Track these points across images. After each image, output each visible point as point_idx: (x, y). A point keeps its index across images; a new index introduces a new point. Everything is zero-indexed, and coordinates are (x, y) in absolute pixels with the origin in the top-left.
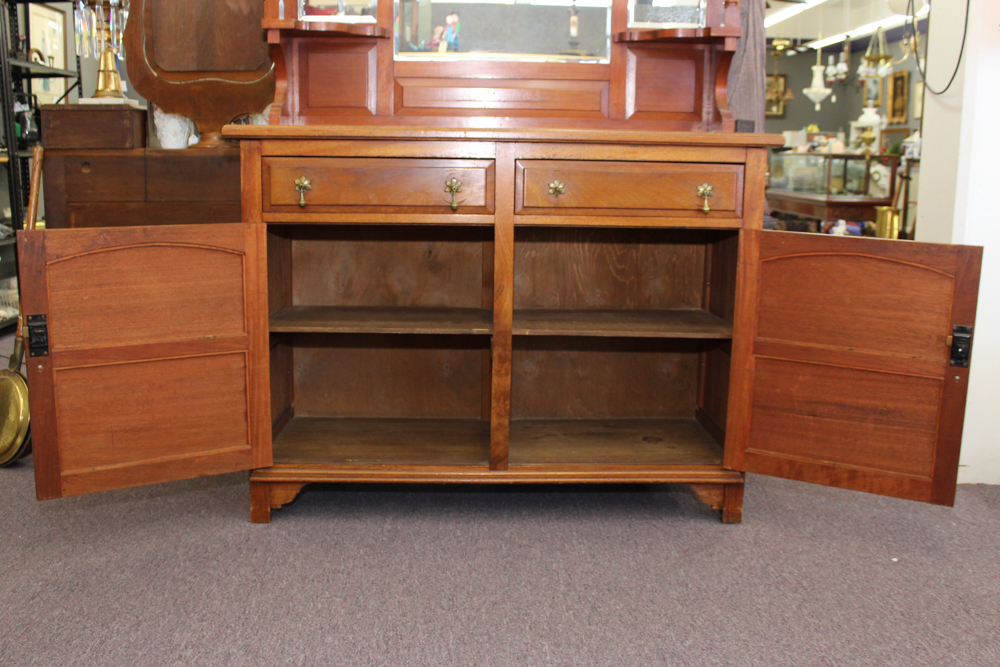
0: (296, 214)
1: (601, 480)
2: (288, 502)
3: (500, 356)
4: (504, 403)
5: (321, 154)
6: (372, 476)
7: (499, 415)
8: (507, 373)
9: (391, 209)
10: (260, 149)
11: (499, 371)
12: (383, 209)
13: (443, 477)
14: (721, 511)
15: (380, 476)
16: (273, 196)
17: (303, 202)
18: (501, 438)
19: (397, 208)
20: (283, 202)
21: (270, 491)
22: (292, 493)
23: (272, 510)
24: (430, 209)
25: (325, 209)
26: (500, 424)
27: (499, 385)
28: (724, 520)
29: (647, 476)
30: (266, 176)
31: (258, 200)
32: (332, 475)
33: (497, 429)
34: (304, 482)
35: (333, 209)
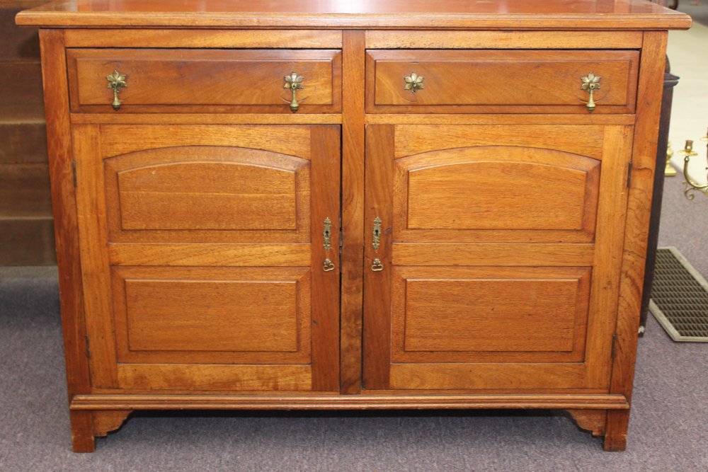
0: (110, 115)
1: (466, 405)
2: (114, 429)
3: (350, 272)
4: (355, 322)
5: (135, 45)
6: (208, 402)
7: (350, 336)
8: (358, 290)
9: (222, 109)
10: (62, 40)
11: (350, 288)
12: (211, 109)
13: (288, 402)
14: (603, 438)
15: (216, 402)
16: (81, 94)
17: (117, 103)
18: (353, 360)
19: (229, 108)
20: (93, 102)
21: (94, 418)
22: (119, 420)
23: (96, 438)
24: (267, 109)
25: (144, 109)
26: (351, 345)
27: (349, 303)
28: (606, 447)
29: (518, 401)
30: (72, 71)
31: (64, 99)
32: (162, 402)
33: (348, 351)
34: (131, 409)
35: (154, 110)
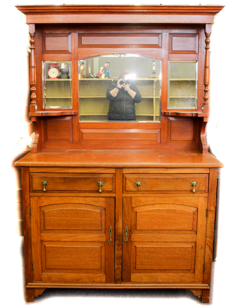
0: (42, 193)
1: (156, 287)
3: (118, 244)
4: (119, 260)
5: (51, 172)
6: (71, 286)
7: (118, 264)
8: (120, 250)
9: (77, 192)
10: (28, 170)
11: (118, 249)
12: (74, 192)
13: (97, 286)
14: (202, 298)
15: (74, 286)
16: (33, 187)
17: (45, 190)
18: (119, 272)
19: (80, 191)
20: (37, 189)
21: (34, 291)
22: (42, 291)
23: (34, 297)
24: (92, 192)
25: (53, 192)
26: (118, 267)
27: (117, 254)
28: (203, 302)
29: (173, 286)
30: (31, 180)
31: (28, 188)
32: (56, 286)
33: (117, 269)
34: (46, 288)
35: (56, 192)
